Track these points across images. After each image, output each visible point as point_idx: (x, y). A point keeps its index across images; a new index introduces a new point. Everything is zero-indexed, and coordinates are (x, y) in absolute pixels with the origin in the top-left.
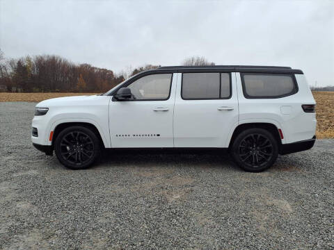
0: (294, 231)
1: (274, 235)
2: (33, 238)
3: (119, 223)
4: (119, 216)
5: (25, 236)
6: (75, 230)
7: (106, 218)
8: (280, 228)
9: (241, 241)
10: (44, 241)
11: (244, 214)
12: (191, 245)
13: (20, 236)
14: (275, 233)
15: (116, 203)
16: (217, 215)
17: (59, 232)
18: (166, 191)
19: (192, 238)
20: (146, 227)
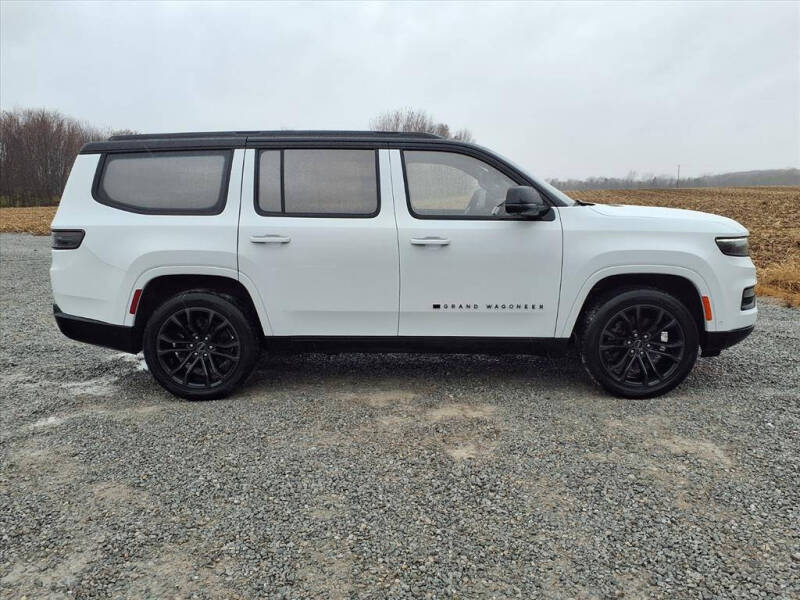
0: (753, 506)
1: (713, 517)
2: (172, 566)
3: (363, 516)
4: (356, 499)
5: (150, 563)
6: (266, 539)
7: (328, 507)
8: (719, 501)
9: (650, 536)
10: (205, 572)
11: (632, 476)
12: (545, 554)
13: (140, 565)
14: (714, 513)
15: (335, 471)
16: (576, 484)
17: (231, 547)
18: (438, 438)
19: (543, 538)
20: (428, 521)
